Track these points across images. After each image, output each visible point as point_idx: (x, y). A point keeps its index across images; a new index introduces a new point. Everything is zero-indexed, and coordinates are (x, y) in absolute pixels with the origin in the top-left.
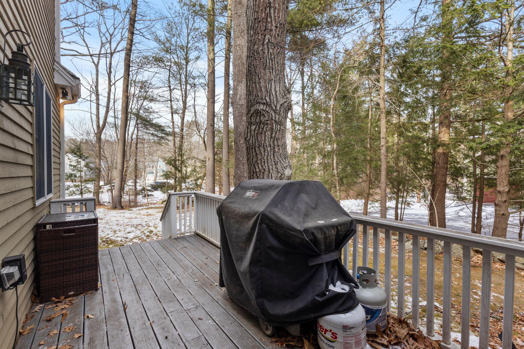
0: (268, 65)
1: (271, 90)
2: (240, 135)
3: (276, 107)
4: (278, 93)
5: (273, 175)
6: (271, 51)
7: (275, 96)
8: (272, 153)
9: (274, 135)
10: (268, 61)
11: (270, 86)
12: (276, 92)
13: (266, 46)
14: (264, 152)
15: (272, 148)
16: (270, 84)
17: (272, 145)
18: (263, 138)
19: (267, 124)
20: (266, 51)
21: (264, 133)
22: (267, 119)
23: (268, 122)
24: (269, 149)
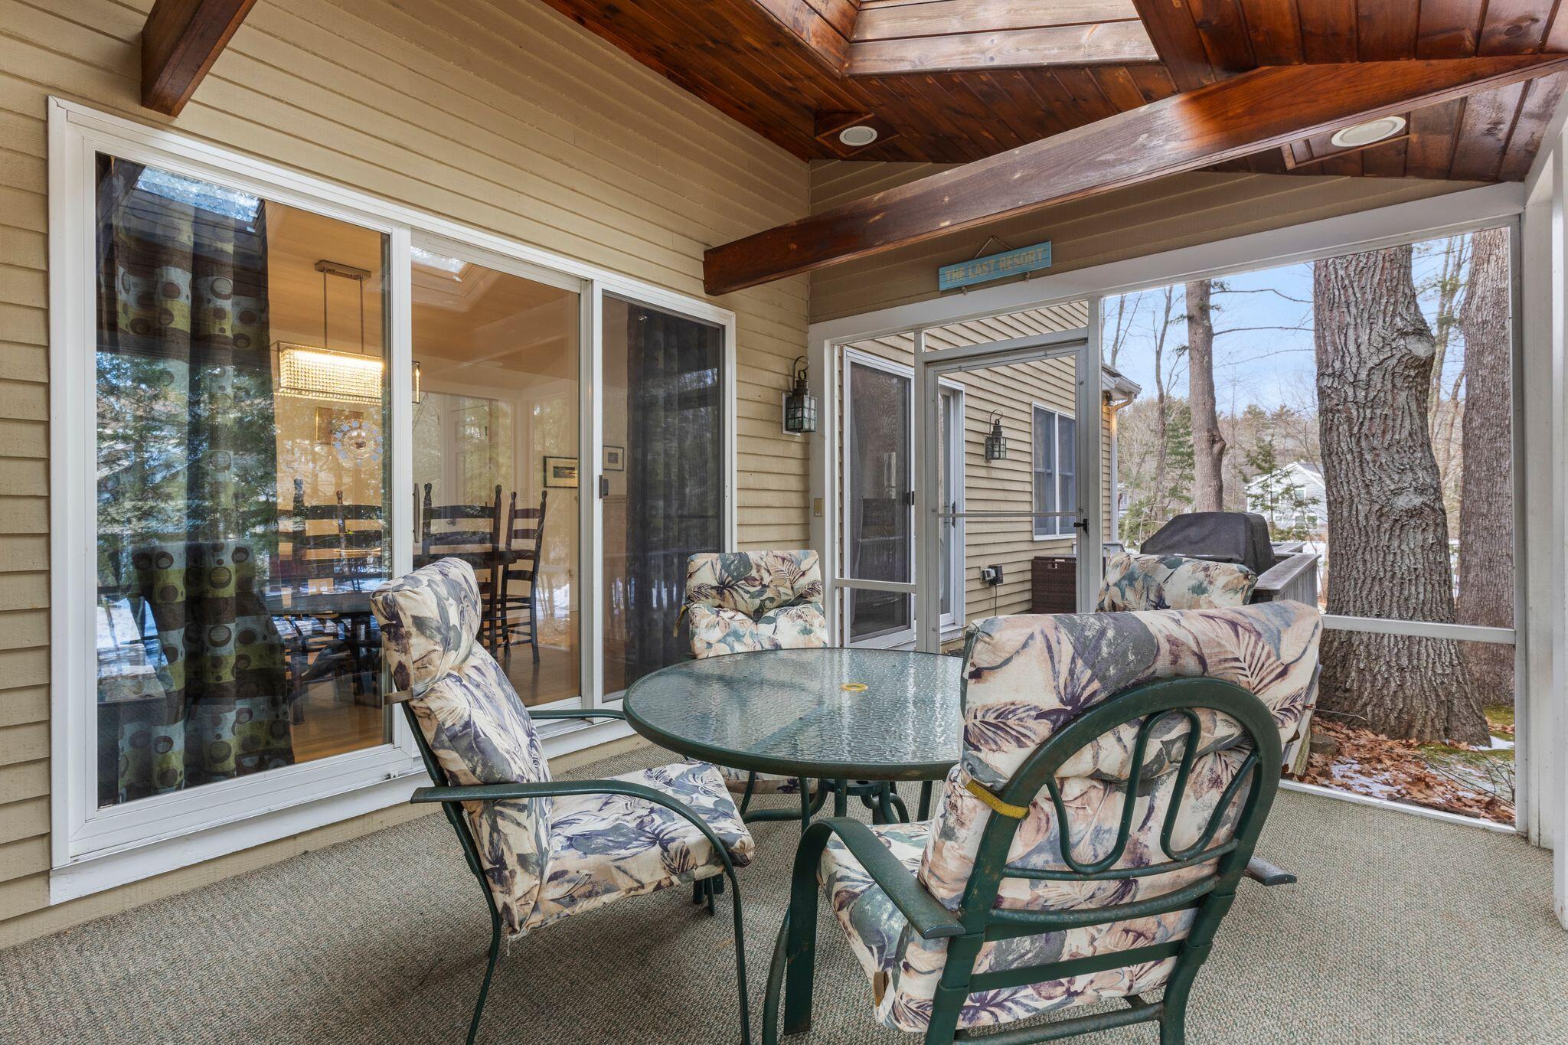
0: (1337, 300)
1: (1346, 344)
2: (1474, 404)
3: (1355, 376)
4: (1363, 348)
5: (1360, 507)
6: (1341, 272)
7: (1354, 355)
8: (1357, 464)
9: (1356, 430)
10: (1337, 293)
11: (1343, 339)
12: (1358, 347)
13: (1331, 268)
14: (1340, 463)
15: (1356, 454)
16: (1343, 336)
17: (1356, 449)
18: (1336, 438)
19: (1338, 411)
20: (1333, 277)
21: (1335, 428)
22: (1335, 402)
23: (1340, 407)
24: (1349, 457)
